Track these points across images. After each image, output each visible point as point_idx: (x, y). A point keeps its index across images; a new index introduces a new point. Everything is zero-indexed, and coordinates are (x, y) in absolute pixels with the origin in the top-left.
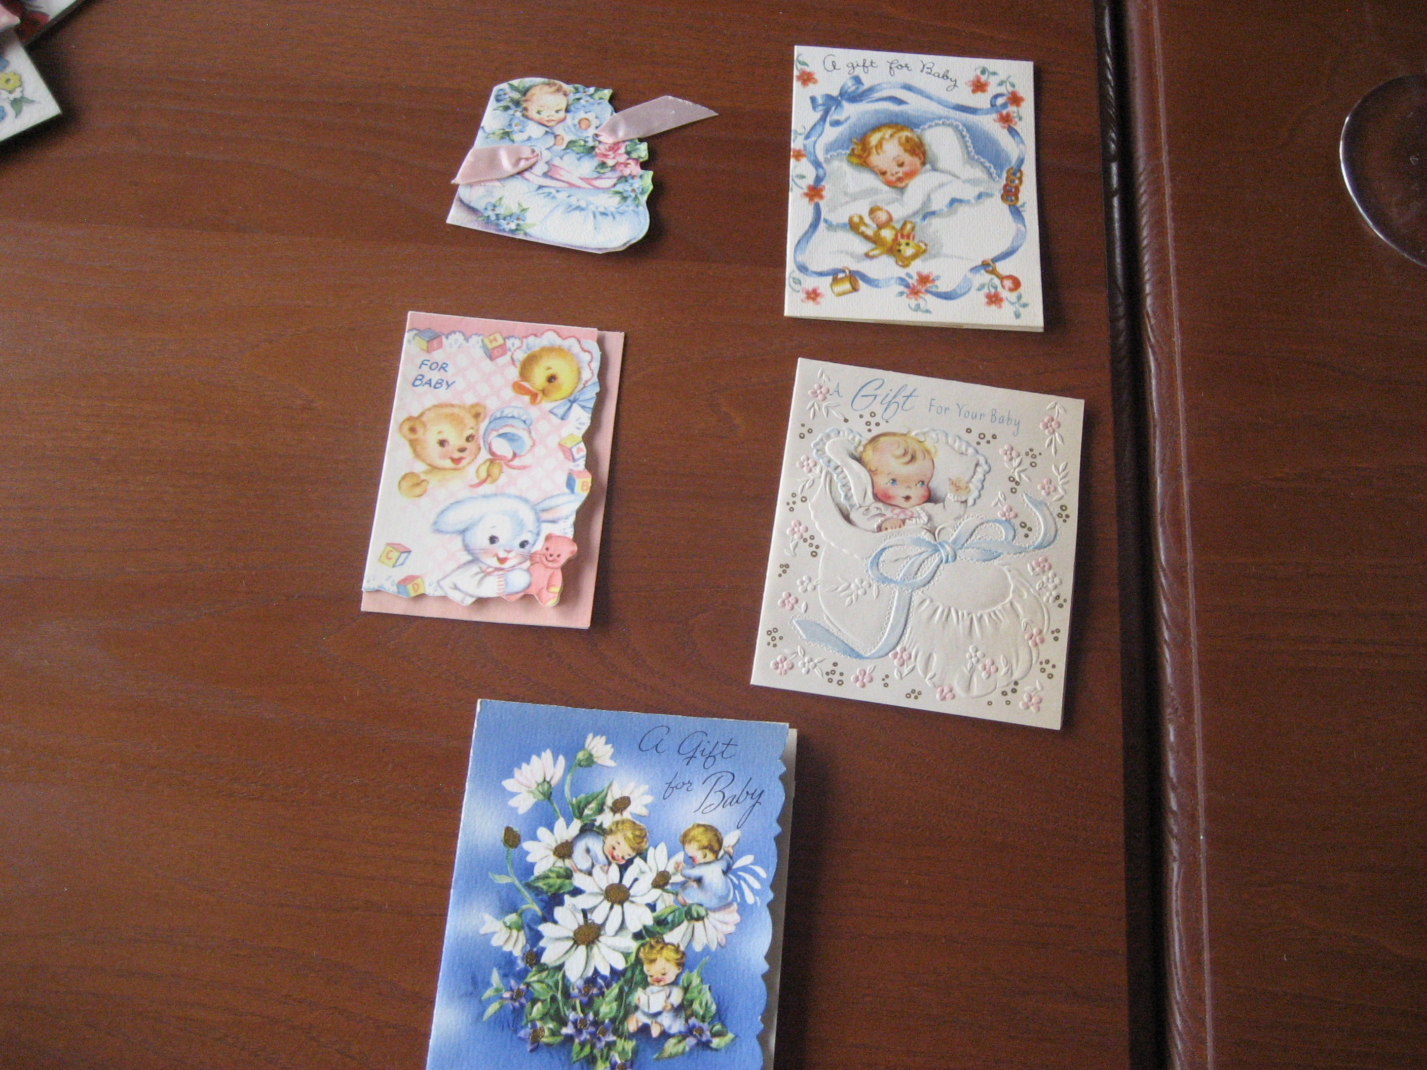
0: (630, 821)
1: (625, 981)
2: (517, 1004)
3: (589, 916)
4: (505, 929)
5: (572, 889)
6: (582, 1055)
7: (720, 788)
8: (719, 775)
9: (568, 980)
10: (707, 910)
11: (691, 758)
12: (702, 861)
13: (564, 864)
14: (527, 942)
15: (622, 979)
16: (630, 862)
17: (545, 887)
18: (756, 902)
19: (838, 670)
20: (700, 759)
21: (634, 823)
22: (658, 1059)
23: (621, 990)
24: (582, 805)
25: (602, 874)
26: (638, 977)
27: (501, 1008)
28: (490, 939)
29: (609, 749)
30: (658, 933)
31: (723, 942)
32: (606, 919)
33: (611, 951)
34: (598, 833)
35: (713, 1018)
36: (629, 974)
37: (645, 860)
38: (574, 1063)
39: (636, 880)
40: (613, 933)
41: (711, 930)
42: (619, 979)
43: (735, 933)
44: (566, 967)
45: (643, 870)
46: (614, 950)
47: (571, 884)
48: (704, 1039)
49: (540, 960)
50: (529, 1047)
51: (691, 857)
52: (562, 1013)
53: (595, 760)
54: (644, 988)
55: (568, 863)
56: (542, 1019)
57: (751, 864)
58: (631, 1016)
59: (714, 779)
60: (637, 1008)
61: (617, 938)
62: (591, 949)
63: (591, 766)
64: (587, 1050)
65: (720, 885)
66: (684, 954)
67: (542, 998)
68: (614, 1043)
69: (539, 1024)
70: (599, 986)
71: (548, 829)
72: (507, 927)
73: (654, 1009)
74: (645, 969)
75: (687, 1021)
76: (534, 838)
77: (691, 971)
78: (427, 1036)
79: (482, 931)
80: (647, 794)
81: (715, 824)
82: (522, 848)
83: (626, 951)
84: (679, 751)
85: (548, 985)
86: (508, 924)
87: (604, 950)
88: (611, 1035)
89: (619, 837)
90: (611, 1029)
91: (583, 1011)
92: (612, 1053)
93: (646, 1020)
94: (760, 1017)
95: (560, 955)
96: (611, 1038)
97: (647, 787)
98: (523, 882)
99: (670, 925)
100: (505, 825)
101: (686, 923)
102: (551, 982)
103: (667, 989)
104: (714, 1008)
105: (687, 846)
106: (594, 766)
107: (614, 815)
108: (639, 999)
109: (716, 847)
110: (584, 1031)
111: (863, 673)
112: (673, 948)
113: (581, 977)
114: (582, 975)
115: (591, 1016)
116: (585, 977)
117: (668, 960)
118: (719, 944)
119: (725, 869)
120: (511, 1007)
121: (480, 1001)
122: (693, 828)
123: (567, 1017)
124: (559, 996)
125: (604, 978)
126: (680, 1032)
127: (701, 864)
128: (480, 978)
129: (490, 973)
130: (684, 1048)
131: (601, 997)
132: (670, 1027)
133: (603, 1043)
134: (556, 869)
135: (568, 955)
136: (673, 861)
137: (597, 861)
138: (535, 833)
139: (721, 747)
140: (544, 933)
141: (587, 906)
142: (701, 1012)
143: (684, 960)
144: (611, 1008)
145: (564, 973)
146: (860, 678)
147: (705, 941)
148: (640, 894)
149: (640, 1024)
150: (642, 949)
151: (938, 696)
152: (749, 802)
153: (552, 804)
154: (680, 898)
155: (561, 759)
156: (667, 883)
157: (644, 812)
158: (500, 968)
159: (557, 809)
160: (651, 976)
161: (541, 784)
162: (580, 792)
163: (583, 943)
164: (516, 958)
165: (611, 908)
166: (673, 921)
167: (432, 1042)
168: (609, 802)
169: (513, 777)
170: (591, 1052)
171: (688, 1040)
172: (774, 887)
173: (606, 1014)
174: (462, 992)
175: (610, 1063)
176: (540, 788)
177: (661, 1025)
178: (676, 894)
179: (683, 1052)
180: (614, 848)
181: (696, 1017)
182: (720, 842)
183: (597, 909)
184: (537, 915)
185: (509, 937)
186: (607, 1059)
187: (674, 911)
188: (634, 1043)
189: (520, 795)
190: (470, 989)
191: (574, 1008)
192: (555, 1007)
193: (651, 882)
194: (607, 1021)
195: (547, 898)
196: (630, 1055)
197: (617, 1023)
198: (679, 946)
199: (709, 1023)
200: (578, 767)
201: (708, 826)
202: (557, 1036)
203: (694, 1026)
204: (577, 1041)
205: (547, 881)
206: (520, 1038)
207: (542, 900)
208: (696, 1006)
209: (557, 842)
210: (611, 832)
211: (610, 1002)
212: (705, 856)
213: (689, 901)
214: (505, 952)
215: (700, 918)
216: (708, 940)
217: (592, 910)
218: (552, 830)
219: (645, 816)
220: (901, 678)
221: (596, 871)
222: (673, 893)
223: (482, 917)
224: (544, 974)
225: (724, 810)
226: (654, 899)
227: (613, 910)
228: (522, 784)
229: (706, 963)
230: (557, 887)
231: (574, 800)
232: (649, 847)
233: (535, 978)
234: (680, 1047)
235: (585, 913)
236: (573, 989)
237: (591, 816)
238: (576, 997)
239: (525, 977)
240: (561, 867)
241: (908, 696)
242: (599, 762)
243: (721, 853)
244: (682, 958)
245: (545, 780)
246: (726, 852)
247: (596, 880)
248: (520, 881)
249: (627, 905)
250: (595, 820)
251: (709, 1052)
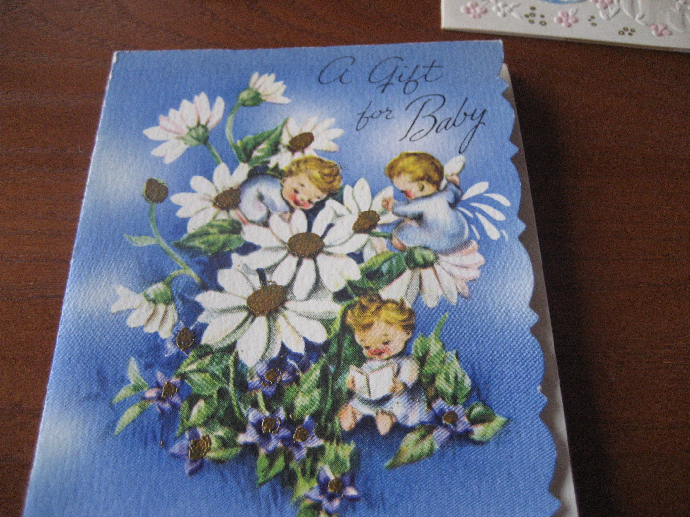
0: (315, 159)
1: (330, 359)
2: (167, 406)
3: (268, 277)
4: (147, 303)
5: (241, 245)
6: (272, 473)
7: (430, 112)
8: (425, 99)
9: (243, 365)
10: (435, 253)
11: (386, 85)
12: (419, 194)
13: (229, 216)
14: (179, 319)
15: (325, 356)
16: (320, 205)
17: (203, 246)
18: (502, 236)
19: (538, 12)
20: (398, 86)
21: (321, 161)
22: (392, 467)
23: (324, 371)
24: (249, 147)
25: (283, 224)
26: (347, 351)
27: (141, 413)
28: (126, 318)
29: (281, 86)
30: (371, 289)
31: (466, 291)
32: (293, 279)
33: (305, 320)
34: (274, 177)
35: (468, 396)
36: (334, 348)
37: (341, 201)
38: (261, 485)
39: (330, 226)
40: (304, 295)
41: (446, 279)
42: (319, 356)
43: (480, 278)
44: (239, 347)
45: (339, 212)
46: (308, 317)
47: (240, 239)
48: (460, 428)
49: (200, 341)
50: (187, 468)
51: (402, 192)
52: (237, 413)
53: (263, 98)
54: (359, 365)
55: (234, 214)
56: (205, 424)
57: (487, 192)
58: (343, 407)
59: (419, 104)
60: (351, 394)
61: (311, 301)
62: (275, 319)
63: (259, 105)
64: (280, 464)
65: (449, 220)
66: (411, 312)
67: (205, 393)
68: (322, 449)
69: (201, 432)
70: (291, 369)
71: (205, 176)
72: (150, 301)
73: (377, 394)
74: (358, 338)
75: (429, 404)
76: (187, 189)
77: (425, 335)
78: (28, 465)
79: (114, 309)
80: (335, 127)
81: (429, 151)
82: (170, 202)
83: (326, 317)
84: (369, 80)
85: (213, 375)
86: (152, 297)
87: (294, 320)
88: (315, 438)
89: (303, 178)
90: (314, 429)
91: (268, 408)
92: (319, 465)
93: (367, 411)
94: (539, 388)
95: (229, 331)
96: (318, 442)
97: (333, 120)
98: (172, 243)
99: (387, 277)
100: (147, 178)
101: (408, 273)
102: (217, 370)
103: (394, 364)
104: (468, 382)
105: (395, 180)
106: (262, 105)
107: (293, 154)
108: (353, 382)
109: (436, 177)
110: (273, 437)
111: (565, 15)
112: (394, 306)
113: (262, 359)
114: (263, 356)
115: (282, 414)
116: (268, 358)
117: (389, 323)
118: (460, 295)
119: (451, 201)
120: (159, 411)
121: (111, 405)
122: (401, 158)
123: (245, 418)
124: (231, 388)
125: (297, 357)
126: (422, 423)
127: (417, 199)
128: (110, 372)
129: (126, 364)
130: (432, 446)
131: (294, 385)
132: (406, 417)
133: (304, 452)
134: (219, 223)
135: (240, 331)
136: (379, 199)
137: (275, 209)
138: (188, 183)
139: (422, 71)
140: (204, 305)
141: (263, 265)
142: (450, 390)
143: (413, 321)
144: (312, 400)
145: (237, 355)
146: (564, 19)
147: (440, 293)
148: (338, 242)
149: (359, 418)
150: (349, 312)
151: (653, 33)
152: (469, 124)
153: (210, 149)
154: (395, 241)
155: (220, 103)
156: (374, 226)
157: (333, 147)
158: (141, 356)
159: (217, 154)
160: (367, 348)
161: (194, 129)
162: (246, 133)
163: (262, 313)
164: (164, 341)
165: (299, 264)
166: (390, 271)
167: (34, 473)
168: (285, 140)
169: (157, 124)
170: (287, 467)
171: (435, 433)
172: (522, 215)
173: (305, 408)
174: (84, 394)
175: (318, 480)
176: (194, 134)
177: (391, 415)
178: (390, 237)
179: (431, 452)
180: (296, 192)
181: (443, 399)
182: (440, 171)
183: (278, 268)
184: (193, 282)
185: (153, 314)
186: (312, 474)
187: (389, 259)
188: (353, 445)
189: (168, 143)
190: (96, 389)
191: (255, 405)
192: (225, 404)
193: (352, 225)
194: (307, 418)
195: (207, 260)
196: (348, 464)
197: (323, 419)
198: (403, 302)
199: (464, 406)
200: (242, 107)
201: (421, 154)
202: (232, 447)
203: (442, 411)
204: (262, 452)
205: (205, 239)
206: (174, 455)
207: (199, 263)
208: (440, 382)
209: (217, 191)
210: (290, 173)
211: (310, 391)
212: (422, 189)
213: (409, 245)
214: (148, 334)
215: (427, 264)
216: (443, 291)
217: (272, 268)
218: (210, 177)
219: (334, 152)
220: (609, 19)
221: (274, 220)
222: (385, 237)
223: (114, 291)
224: (207, 360)
225: (439, 135)
226: (359, 246)
227: (303, 267)
228: (169, 131)
229: (446, 322)
230: (220, 244)
231: (239, 143)
232: (345, 184)
233: (194, 367)
234: (426, 445)
235: (261, 273)
236: (252, 378)
237: (262, 157)
238: (256, 388)
239: (179, 367)
240: (224, 220)
241: (622, 33)
242: (269, 100)
243: (444, 183)
244: (410, 318)
245: (199, 124)
246: (449, 182)
247: (275, 231)
248: (168, 242)
249: (320, 258)
250: (268, 162)
251: (471, 447)
